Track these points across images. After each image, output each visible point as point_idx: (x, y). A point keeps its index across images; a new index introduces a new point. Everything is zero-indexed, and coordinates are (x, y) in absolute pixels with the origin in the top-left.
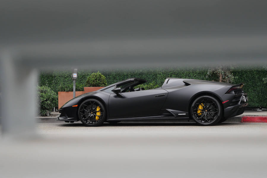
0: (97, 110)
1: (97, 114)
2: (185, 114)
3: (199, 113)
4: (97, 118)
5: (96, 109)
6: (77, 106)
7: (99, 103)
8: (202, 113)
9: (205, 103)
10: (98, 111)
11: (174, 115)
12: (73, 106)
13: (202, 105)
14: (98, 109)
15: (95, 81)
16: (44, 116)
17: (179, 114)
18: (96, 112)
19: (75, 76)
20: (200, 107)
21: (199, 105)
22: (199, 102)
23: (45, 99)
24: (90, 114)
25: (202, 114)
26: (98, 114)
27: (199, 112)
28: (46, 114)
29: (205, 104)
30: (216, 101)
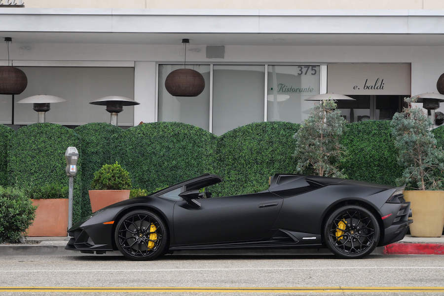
0: (151, 231)
1: (150, 238)
2: (315, 238)
3: (339, 236)
4: (150, 244)
5: (149, 228)
6: (113, 222)
7: (156, 217)
8: (344, 236)
9: (349, 217)
10: (152, 233)
11: (295, 239)
12: (104, 223)
13: (344, 222)
14: (153, 229)
15: (113, 179)
16: (16, 242)
17: (303, 238)
18: (149, 233)
19: (72, 169)
20: (342, 226)
21: (338, 222)
22: (340, 218)
23: (17, 212)
24: (137, 237)
25: (344, 238)
26: (153, 237)
27: (339, 234)
28: (18, 239)
29: (350, 219)
30: (371, 214)
